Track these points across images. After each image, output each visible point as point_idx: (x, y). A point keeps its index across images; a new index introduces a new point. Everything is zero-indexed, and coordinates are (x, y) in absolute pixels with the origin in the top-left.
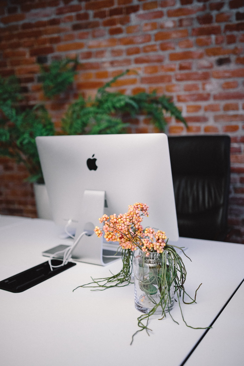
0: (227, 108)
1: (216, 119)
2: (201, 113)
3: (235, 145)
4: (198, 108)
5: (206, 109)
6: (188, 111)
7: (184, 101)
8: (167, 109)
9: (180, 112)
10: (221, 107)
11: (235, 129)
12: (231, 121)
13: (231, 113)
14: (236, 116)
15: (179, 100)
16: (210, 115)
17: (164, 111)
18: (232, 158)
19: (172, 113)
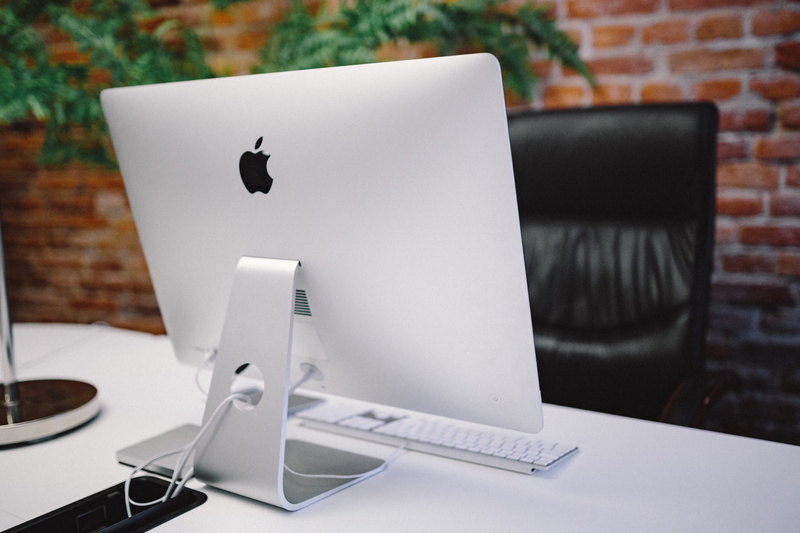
0: (707, 32)
1: (677, 63)
2: (632, 49)
3: (728, 138)
4: (626, 34)
5: (648, 37)
6: (596, 45)
7: (585, 15)
8: (538, 40)
9: (574, 48)
10: (691, 31)
11: (731, 90)
12: (718, 69)
13: (721, 45)
14: (732, 54)
15: (573, 14)
16: (659, 53)
17: (531, 47)
18: (722, 175)
19: (554, 50)
